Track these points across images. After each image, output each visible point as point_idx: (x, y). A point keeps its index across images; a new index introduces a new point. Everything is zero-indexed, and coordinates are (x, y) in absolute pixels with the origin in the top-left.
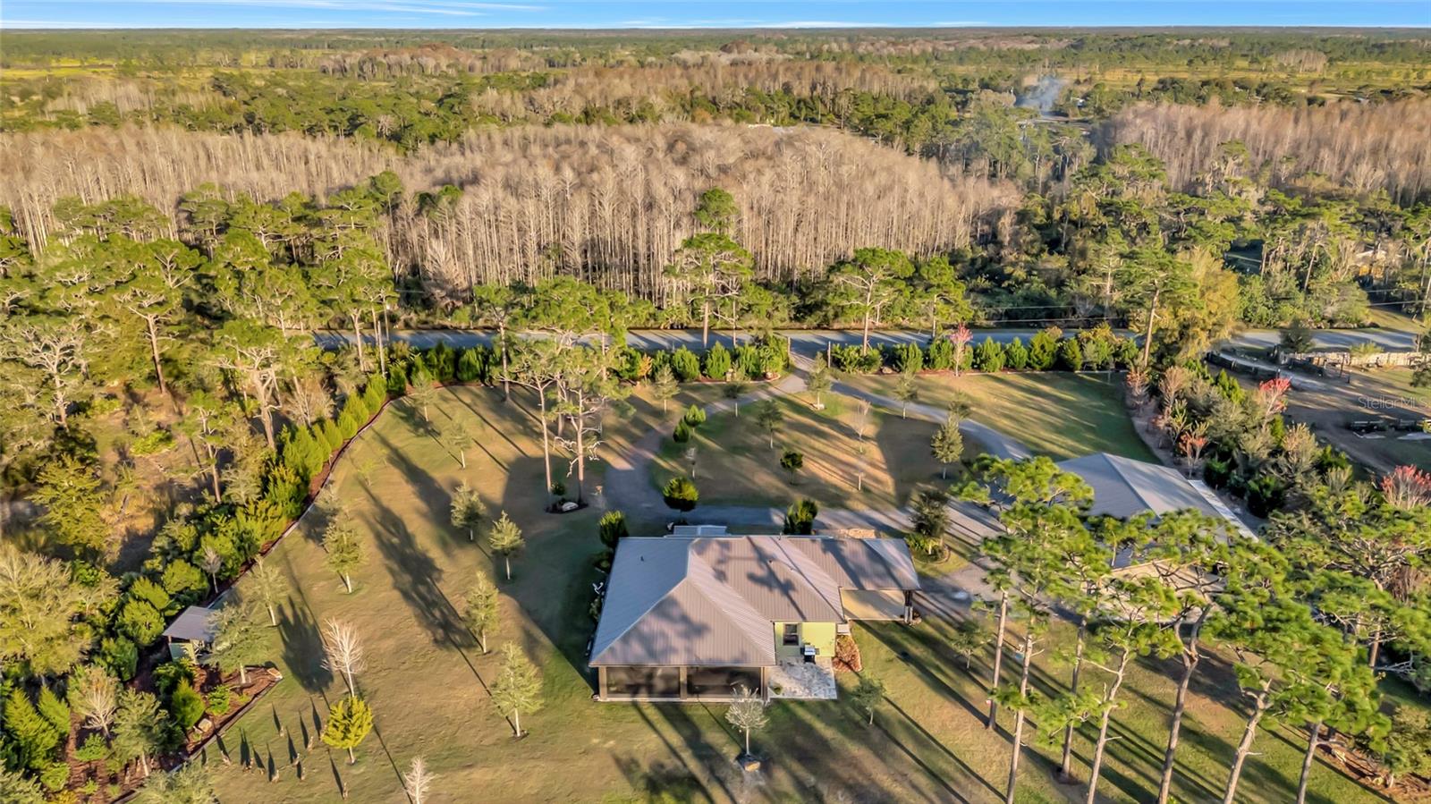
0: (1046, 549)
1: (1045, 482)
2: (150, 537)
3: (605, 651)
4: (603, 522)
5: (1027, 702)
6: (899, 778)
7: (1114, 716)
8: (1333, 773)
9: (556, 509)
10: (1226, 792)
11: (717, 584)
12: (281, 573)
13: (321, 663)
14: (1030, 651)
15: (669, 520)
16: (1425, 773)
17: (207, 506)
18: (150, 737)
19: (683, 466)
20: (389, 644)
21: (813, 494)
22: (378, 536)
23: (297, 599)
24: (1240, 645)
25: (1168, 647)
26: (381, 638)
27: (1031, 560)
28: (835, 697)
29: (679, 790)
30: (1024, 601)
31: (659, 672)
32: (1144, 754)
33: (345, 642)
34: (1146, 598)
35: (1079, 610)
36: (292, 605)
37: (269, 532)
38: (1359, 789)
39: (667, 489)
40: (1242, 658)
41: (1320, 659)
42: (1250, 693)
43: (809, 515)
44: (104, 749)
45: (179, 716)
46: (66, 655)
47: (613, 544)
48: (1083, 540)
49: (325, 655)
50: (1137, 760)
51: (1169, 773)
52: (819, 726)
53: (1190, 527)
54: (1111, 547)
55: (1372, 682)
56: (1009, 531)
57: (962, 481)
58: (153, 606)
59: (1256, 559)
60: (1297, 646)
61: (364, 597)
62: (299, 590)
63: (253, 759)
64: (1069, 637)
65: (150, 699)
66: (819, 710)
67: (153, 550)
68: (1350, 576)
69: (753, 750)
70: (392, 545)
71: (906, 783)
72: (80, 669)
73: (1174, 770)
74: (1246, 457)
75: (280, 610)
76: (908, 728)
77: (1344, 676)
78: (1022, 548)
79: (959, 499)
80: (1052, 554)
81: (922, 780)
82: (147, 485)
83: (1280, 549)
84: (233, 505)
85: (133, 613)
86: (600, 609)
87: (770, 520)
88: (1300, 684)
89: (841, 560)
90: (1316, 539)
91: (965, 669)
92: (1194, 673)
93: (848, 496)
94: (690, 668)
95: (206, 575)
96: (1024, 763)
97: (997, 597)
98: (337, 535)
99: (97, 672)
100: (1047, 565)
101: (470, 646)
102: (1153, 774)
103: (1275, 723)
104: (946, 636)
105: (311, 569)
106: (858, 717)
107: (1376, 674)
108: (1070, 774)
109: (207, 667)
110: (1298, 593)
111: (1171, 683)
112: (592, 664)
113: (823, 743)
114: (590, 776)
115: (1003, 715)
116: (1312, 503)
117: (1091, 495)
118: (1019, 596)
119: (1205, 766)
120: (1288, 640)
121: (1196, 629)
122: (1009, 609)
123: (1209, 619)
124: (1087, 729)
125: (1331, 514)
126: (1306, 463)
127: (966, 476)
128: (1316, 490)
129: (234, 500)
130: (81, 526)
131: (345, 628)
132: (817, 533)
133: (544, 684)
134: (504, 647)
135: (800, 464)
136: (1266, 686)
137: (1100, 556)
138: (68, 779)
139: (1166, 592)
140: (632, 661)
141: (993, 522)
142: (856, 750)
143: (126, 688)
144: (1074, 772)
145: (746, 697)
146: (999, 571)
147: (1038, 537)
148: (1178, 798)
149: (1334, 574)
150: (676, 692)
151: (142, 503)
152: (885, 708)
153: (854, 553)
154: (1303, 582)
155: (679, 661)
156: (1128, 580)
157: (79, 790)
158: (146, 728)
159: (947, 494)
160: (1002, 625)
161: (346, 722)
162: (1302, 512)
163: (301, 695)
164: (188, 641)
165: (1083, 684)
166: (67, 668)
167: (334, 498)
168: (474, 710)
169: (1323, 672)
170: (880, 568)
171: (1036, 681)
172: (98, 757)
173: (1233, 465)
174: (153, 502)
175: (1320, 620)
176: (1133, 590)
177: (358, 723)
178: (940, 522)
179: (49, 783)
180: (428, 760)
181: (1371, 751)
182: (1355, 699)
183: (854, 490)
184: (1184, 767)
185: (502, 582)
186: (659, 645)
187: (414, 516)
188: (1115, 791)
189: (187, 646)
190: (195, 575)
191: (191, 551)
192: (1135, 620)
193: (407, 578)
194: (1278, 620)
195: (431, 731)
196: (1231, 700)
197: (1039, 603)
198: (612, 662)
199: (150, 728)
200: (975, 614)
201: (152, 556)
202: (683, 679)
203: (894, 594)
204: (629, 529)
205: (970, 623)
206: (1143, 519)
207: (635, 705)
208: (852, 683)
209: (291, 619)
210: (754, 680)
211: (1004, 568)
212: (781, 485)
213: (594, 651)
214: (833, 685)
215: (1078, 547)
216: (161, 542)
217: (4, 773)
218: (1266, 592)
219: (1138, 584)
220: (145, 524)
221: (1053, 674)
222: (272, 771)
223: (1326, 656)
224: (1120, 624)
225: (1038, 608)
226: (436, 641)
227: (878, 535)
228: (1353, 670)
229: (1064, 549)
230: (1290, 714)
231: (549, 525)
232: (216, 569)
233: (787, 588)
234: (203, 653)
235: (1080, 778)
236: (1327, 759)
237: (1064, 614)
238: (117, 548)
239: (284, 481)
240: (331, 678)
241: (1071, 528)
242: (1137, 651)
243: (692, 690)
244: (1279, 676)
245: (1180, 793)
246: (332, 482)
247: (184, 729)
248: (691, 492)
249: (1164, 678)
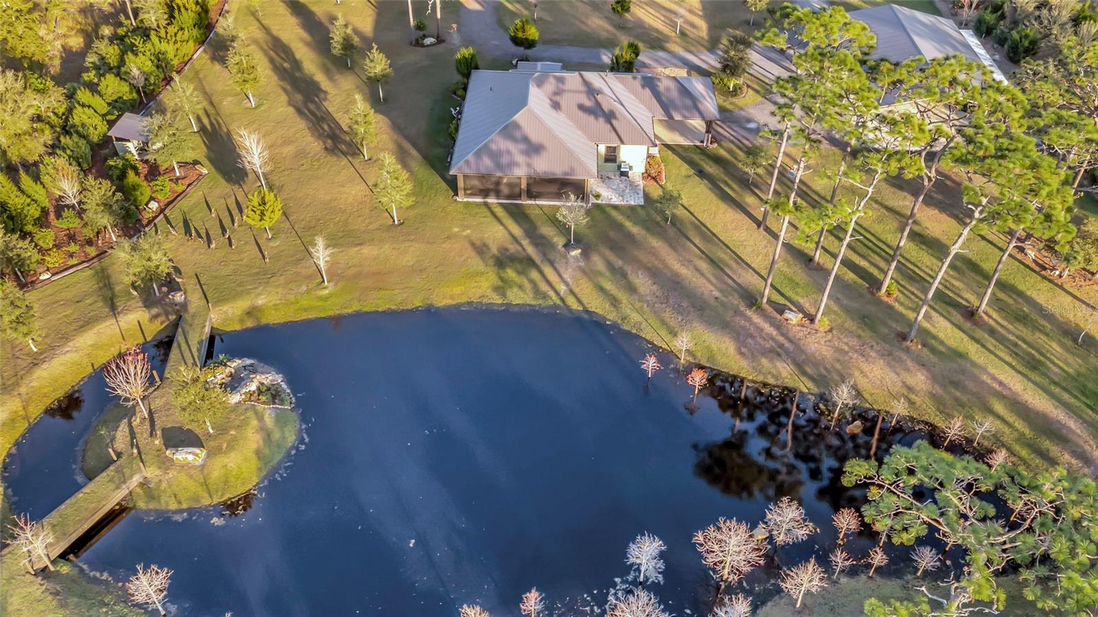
0: (828, 87)
1: (835, 30)
2: (83, 54)
3: (462, 163)
4: (459, 56)
5: (793, 210)
6: (686, 263)
7: (859, 221)
8: (1022, 267)
9: (418, 43)
10: (934, 278)
11: (553, 112)
12: (195, 89)
13: (237, 162)
14: (801, 170)
15: (513, 56)
16: (1093, 268)
17: (125, 29)
18: (112, 213)
19: (527, 9)
20: (289, 150)
21: (637, 37)
22: (272, 61)
23: (211, 111)
24: (971, 169)
25: (913, 170)
26: (282, 145)
27: (814, 97)
28: (643, 203)
29: (519, 267)
30: (802, 131)
31: (505, 181)
32: (878, 250)
33: (254, 147)
34: (903, 131)
35: (846, 138)
36: (208, 116)
37: (181, 53)
38: (1039, 278)
39: (512, 29)
40: (970, 179)
41: (1033, 181)
42: (970, 206)
43: (633, 55)
44: (78, 220)
45: (132, 198)
46: (34, 148)
47: (467, 76)
48: (860, 80)
49: (239, 156)
50: (871, 254)
51: (894, 264)
52: (628, 224)
53: (953, 71)
54: (882, 87)
55: (1071, 200)
56: (799, 72)
57: (765, 28)
58: (95, 111)
59: (1002, 99)
60: (1017, 171)
61: (265, 111)
62: (212, 104)
63: (193, 231)
64: (835, 161)
65: (106, 184)
66: (629, 212)
67: (87, 65)
68: (1076, 115)
69: (576, 240)
70: (285, 69)
71: (691, 267)
72: (47, 159)
73: (898, 261)
74: (1015, 9)
75: (199, 119)
76: (697, 228)
77: (1049, 195)
78: (807, 87)
79: (760, 44)
80: (831, 92)
81: (704, 265)
82: (72, 9)
83: (1023, 91)
84: (146, 28)
85: (80, 116)
86: (457, 129)
87: (599, 58)
88: (1012, 200)
89: (657, 95)
90: (1056, 83)
91: (747, 184)
92: (929, 190)
93: (667, 39)
94: (529, 178)
95: (133, 87)
96: (784, 254)
97: (781, 127)
98: (237, 58)
99: (61, 161)
100: (825, 102)
101: (354, 154)
102: (882, 264)
103: (985, 230)
104: (736, 158)
105: (219, 87)
106: (659, 219)
107: (1075, 194)
108: (818, 263)
109: (146, 162)
110: (1029, 128)
111: (910, 198)
112: (452, 172)
113: (631, 237)
114: (453, 254)
115: (773, 220)
116: (1061, 52)
117: (873, 42)
118: (799, 126)
119: (922, 258)
120: (1011, 166)
121: (938, 156)
122: (789, 137)
123: (951, 148)
124: (837, 232)
125: (1074, 62)
126: (1065, 15)
127: (769, 23)
128: (1067, 41)
129: (147, 24)
130: (24, 42)
131: (252, 136)
132: (638, 71)
133: (415, 186)
134: (381, 155)
135: (628, 10)
136: (984, 201)
137: (871, 94)
138: (55, 241)
139: (920, 125)
140: (483, 171)
141: (787, 64)
142: (655, 242)
143: (86, 175)
144: (821, 261)
145: (572, 201)
146: (786, 105)
147: (822, 77)
148: (897, 282)
149: (1064, 113)
150: (519, 196)
151: (71, 24)
152: (680, 212)
153: (668, 89)
154: (1035, 119)
155: (521, 172)
156: (891, 115)
157: (64, 249)
158: (107, 206)
159: (751, 39)
160: (782, 150)
161: (261, 208)
162: (1051, 60)
163: (223, 187)
164: (129, 141)
165: (840, 197)
166: (37, 158)
167: (232, 26)
168: (360, 203)
169: (1034, 192)
170: (689, 102)
171: (802, 194)
172: (75, 225)
173: (1003, 17)
174: (81, 24)
175: (1042, 150)
176: (894, 123)
177: (271, 209)
178: (744, 65)
179: (41, 243)
180: (327, 238)
181: (1056, 251)
182: (1053, 212)
183: (673, 34)
184: (907, 260)
185: (377, 103)
186: (505, 160)
187: (300, 45)
188: (850, 276)
189: (129, 144)
190: (125, 88)
191: (119, 67)
192: (890, 148)
193: (299, 97)
194: (1007, 149)
195: (328, 217)
196: (956, 212)
197: (814, 132)
198: (467, 171)
199: (111, 206)
200: (761, 141)
201: (87, 70)
202: (524, 186)
203: (697, 124)
204: (480, 64)
205: (757, 147)
206: (914, 64)
207: (486, 204)
208: (656, 192)
209: (209, 127)
210: (579, 189)
211: (790, 103)
212: (610, 28)
213: (453, 162)
214: (641, 194)
215: (854, 87)
216: (91, 59)
217: (5, 234)
218: (1003, 128)
219: (899, 119)
220: (76, 42)
221: (817, 188)
222: (209, 242)
223: (1038, 179)
224: (878, 151)
225: (813, 137)
226: (326, 149)
227: (689, 74)
228: (1058, 190)
229: (842, 88)
230: (998, 222)
231: (414, 57)
232: (141, 83)
233: (610, 117)
234: (143, 150)
235: (825, 266)
236: (1020, 256)
237: (833, 141)
238: (57, 62)
239: (187, 9)
240: (246, 174)
241: (851, 70)
242: (887, 173)
243: (531, 195)
244: (997, 194)
245: (899, 278)
246: (228, 12)
247: (137, 208)
248: (533, 33)
249: (906, 194)
